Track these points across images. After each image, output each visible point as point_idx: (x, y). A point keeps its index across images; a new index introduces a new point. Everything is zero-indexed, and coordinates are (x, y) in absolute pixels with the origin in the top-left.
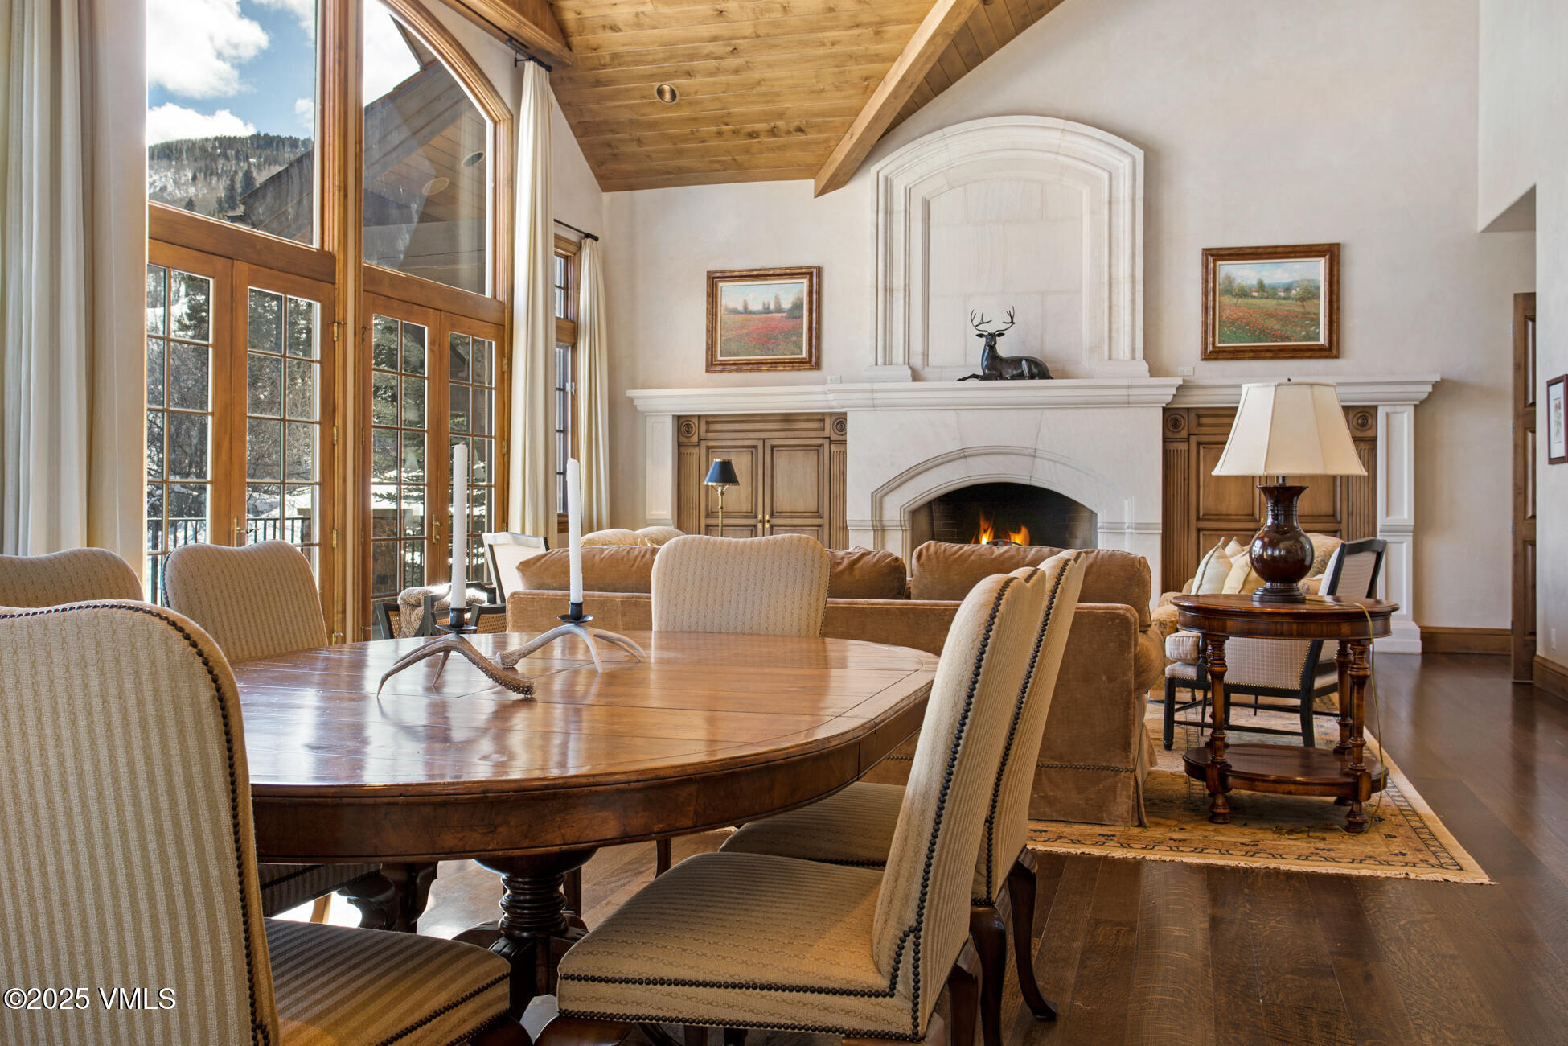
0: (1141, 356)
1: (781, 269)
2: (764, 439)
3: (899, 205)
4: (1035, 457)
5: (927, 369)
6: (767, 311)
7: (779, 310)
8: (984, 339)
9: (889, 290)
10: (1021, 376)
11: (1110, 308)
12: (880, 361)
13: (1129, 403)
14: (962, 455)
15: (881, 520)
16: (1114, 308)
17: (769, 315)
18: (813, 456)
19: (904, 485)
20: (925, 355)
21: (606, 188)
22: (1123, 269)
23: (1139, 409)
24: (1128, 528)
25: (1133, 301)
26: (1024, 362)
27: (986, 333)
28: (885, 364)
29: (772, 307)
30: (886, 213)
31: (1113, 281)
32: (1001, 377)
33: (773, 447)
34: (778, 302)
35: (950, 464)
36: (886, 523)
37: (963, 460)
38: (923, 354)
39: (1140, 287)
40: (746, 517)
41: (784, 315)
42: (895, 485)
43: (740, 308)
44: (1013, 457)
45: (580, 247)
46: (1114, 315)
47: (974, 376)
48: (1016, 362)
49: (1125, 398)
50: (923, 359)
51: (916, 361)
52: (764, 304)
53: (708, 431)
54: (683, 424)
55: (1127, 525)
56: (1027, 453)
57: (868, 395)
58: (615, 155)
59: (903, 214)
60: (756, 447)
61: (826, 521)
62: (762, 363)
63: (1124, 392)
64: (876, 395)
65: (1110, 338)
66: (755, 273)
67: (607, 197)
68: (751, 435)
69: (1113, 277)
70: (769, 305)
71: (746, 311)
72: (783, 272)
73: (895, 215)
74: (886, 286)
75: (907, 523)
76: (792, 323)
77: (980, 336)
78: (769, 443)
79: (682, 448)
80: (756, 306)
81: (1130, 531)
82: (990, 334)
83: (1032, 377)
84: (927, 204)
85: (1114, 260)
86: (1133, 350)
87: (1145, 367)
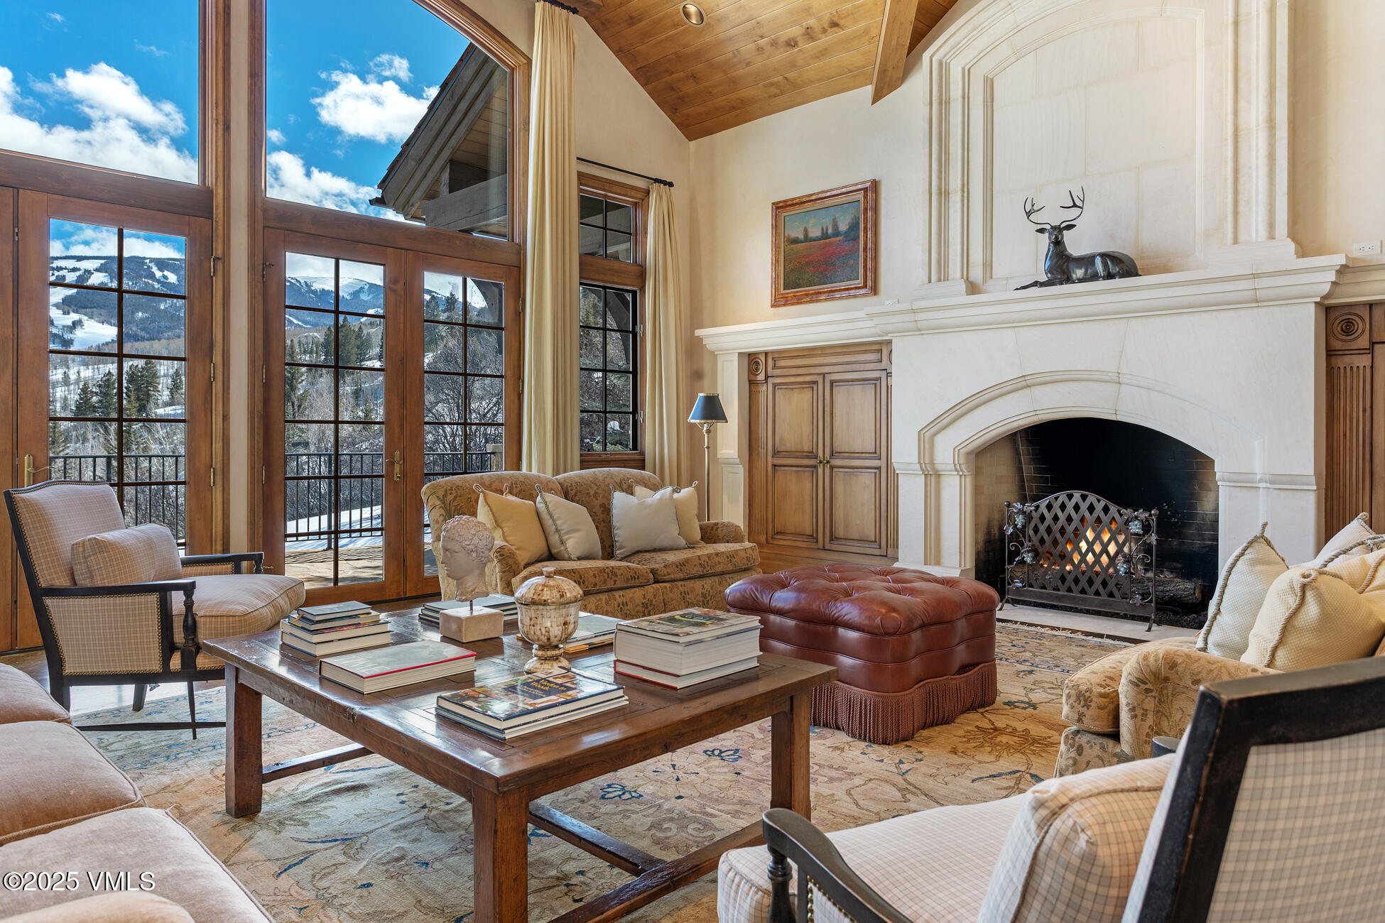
0: (1285, 232)
1: (838, 189)
2: (824, 375)
3: (956, 92)
4: (1120, 383)
5: (990, 282)
6: (825, 236)
7: (837, 233)
8: (1047, 235)
9: (944, 194)
10: (1094, 277)
11: (1236, 171)
12: (934, 278)
13: (1257, 301)
14: (1024, 384)
15: (932, 464)
16: (1243, 171)
17: (827, 241)
18: (870, 390)
19: (958, 422)
20: (988, 265)
21: (691, 137)
22: (1255, 113)
23: (1276, 309)
24: (1260, 481)
25: (1271, 156)
26: (1098, 261)
27: (1048, 227)
28: (939, 280)
29: (830, 231)
30: (940, 103)
31: (1242, 133)
32: (1069, 280)
33: (832, 382)
34: (835, 226)
35: (1011, 395)
36: (939, 467)
37: (1027, 391)
38: (984, 265)
39: (1283, 133)
40: (808, 457)
41: (841, 238)
42: (945, 422)
43: (801, 237)
44: (1090, 384)
45: (648, 192)
46: (1242, 179)
47: (1035, 284)
48: (1087, 261)
49: (1250, 295)
50: (984, 271)
51: (977, 274)
52: (823, 229)
53: (775, 367)
54: (752, 361)
55: (1258, 477)
56: (1107, 378)
57: (910, 317)
58: (682, 98)
59: (960, 101)
60: (816, 383)
61: (882, 463)
62: (820, 293)
63: (1247, 284)
64: (920, 316)
65: (1236, 213)
66: (814, 197)
67: (693, 144)
68: (813, 370)
69: (1242, 126)
70: (827, 229)
71: (807, 239)
72: (839, 192)
73: (952, 106)
74: (940, 189)
75: (963, 467)
76: (847, 245)
77: (1041, 231)
78: (828, 378)
79: (752, 386)
80: (815, 232)
81: (1264, 485)
82: (1054, 228)
83: (1110, 276)
84: (989, 84)
85: (1242, 104)
86: (1271, 225)
87: (1291, 246)
